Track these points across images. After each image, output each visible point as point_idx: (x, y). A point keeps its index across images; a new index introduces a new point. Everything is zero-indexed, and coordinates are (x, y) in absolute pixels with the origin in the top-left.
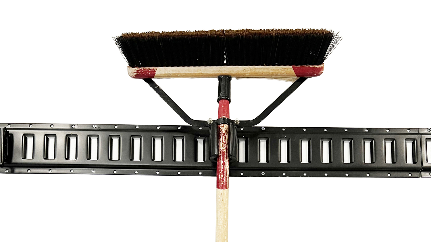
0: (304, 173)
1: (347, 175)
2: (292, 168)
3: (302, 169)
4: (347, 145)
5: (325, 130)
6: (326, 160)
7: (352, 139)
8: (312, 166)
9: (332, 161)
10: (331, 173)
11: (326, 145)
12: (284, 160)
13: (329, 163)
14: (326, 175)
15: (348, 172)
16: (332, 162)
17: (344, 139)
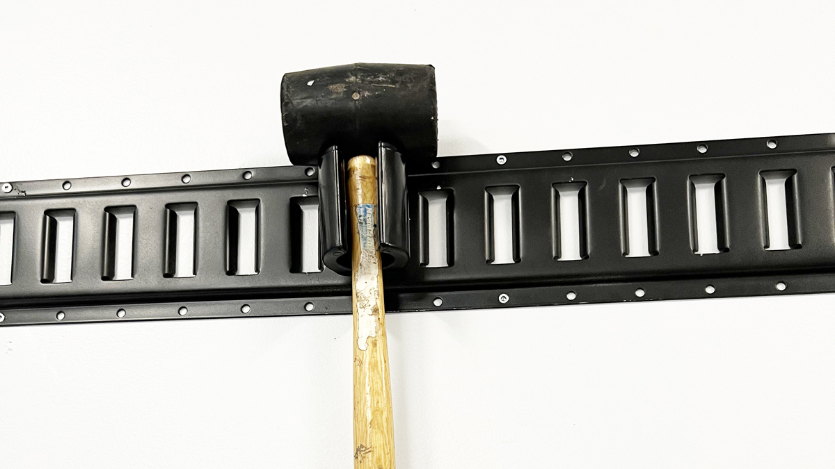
0: (637, 290)
1: (781, 287)
2: (595, 275)
3: (629, 276)
4: (775, 192)
5: (703, 150)
6: (707, 243)
7: (794, 171)
8: (660, 265)
9: (728, 246)
10: (725, 283)
11: (704, 197)
12: (570, 250)
13: (717, 252)
14: (710, 290)
15: (784, 278)
16: (727, 250)
17: (767, 173)
